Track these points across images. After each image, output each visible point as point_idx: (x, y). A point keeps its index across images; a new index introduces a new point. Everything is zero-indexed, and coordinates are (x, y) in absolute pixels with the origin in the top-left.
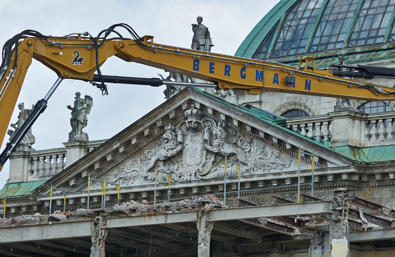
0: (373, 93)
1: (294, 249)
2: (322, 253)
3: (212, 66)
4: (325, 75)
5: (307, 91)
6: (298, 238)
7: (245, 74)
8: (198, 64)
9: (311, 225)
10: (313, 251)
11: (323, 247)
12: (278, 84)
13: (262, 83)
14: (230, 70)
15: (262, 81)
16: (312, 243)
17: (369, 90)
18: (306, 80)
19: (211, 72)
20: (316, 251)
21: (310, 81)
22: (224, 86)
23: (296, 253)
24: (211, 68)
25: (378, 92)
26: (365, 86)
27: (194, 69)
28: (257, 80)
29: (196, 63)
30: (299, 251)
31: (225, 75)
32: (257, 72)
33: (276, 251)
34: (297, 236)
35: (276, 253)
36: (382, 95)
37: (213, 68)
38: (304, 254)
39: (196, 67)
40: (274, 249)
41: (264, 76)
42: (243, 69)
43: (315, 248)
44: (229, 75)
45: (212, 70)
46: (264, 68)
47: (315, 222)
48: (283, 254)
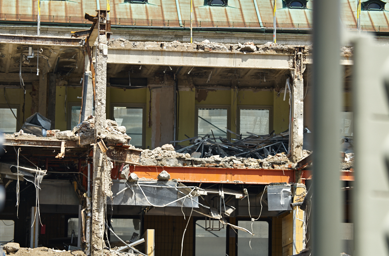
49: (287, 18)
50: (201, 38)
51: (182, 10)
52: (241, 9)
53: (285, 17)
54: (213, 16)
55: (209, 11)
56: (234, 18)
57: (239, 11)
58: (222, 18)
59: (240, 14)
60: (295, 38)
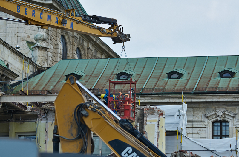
0: (101, 32)
1: (24, 120)
2: (46, 123)
3: (26, 10)
4: (80, 20)
5: (71, 29)
6: (29, 113)
7: (42, 16)
8: (19, 8)
9: (46, 107)
10: (39, 121)
11: (47, 119)
12: (58, 23)
13: (50, 22)
14: (35, 13)
15: (50, 21)
16: (39, 117)
17: (100, 30)
18: (71, 22)
19: (26, 14)
20: (41, 121)
21: (73, 23)
22: (31, 23)
23: (26, 122)
24: (26, 12)
25: (104, 32)
26: (98, 28)
27: (17, 11)
28: (48, 20)
29: (18, 8)
30: (28, 121)
31: (33, 16)
32: (48, 15)
33: (14, 120)
34: (28, 112)
35: (14, 121)
36: (105, 34)
37: (27, 12)
38: (31, 122)
39: (18, 10)
40: (12, 119)
41: (52, 18)
42: (41, 13)
43: (41, 120)
44: (34, 17)
45: (26, 13)
46: (51, 14)
47: (49, 105)
48: (17, 122)
49: (216, 84)
50: (150, 99)
51: (149, 82)
52: (188, 80)
53: (215, 83)
54: (167, 85)
55: (166, 82)
56: (180, 86)
57: (186, 81)
58: (172, 86)
59: (186, 83)
60: (211, 96)
